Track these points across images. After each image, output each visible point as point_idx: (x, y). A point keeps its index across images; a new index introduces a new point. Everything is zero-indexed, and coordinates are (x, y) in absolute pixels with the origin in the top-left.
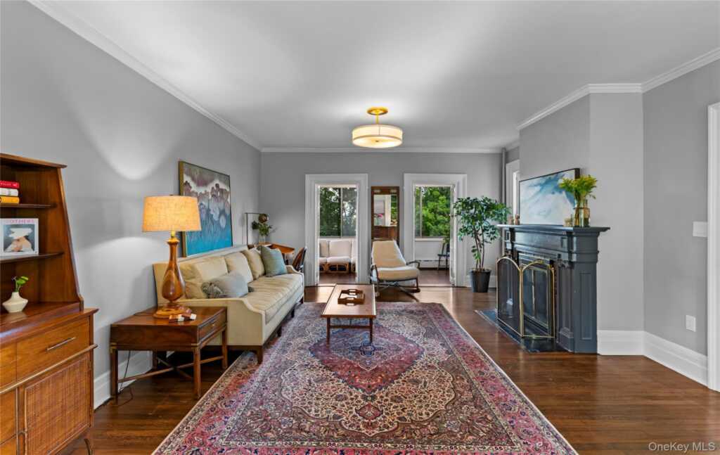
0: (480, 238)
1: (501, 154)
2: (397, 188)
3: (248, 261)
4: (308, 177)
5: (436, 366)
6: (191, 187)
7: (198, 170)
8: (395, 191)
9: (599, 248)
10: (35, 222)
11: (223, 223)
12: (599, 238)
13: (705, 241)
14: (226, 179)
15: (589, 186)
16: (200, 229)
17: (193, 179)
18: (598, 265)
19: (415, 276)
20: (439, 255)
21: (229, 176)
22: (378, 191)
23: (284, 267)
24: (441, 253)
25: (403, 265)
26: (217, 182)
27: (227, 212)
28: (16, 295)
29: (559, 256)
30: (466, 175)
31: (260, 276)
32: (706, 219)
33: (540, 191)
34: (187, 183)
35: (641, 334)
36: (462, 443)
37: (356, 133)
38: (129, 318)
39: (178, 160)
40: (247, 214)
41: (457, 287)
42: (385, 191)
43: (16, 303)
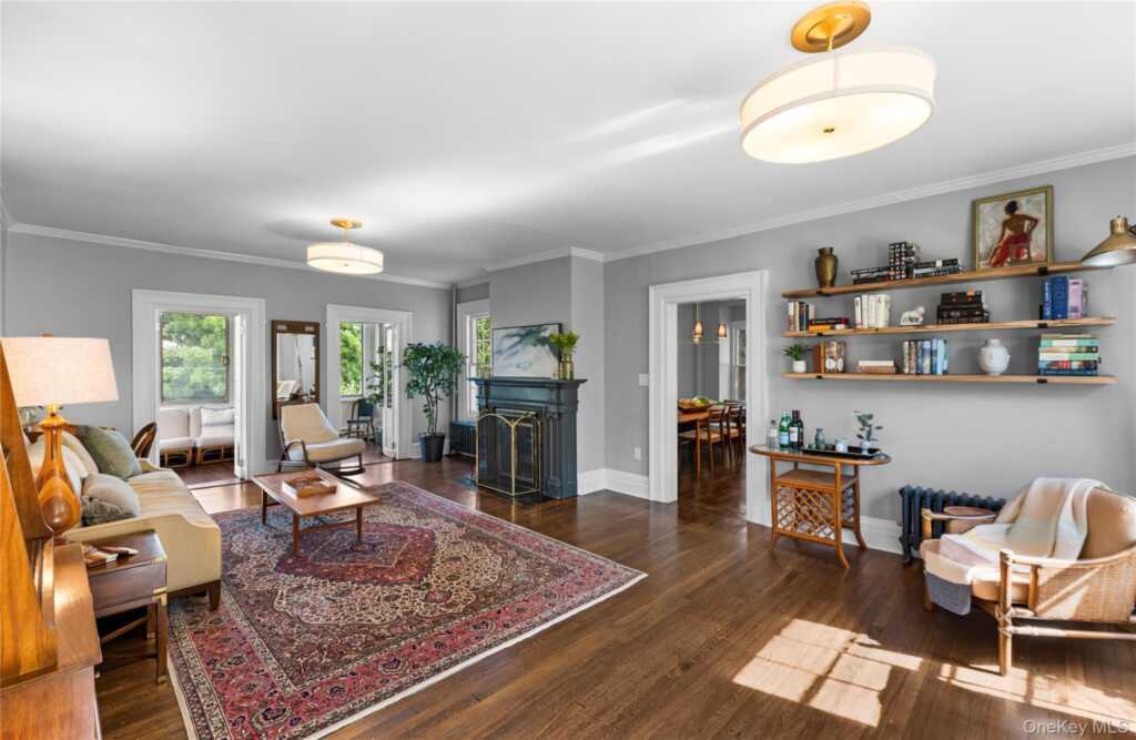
0: (433, 394)
1: (452, 291)
2: (316, 326)
5: (459, 540)
8: (311, 329)
9: (579, 398)
12: (579, 389)
13: (647, 388)
15: (572, 341)
16: (117, 398)
18: (578, 414)
19: (358, 450)
20: (349, 422)
22: (284, 328)
24: (350, 419)
25: (334, 439)
29: (546, 408)
30: (411, 313)
32: (647, 371)
33: (520, 342)
35: (603, 471)
36: (539, 585)
37: (316, 251)
41: (400, 460)
42: (296, 328)
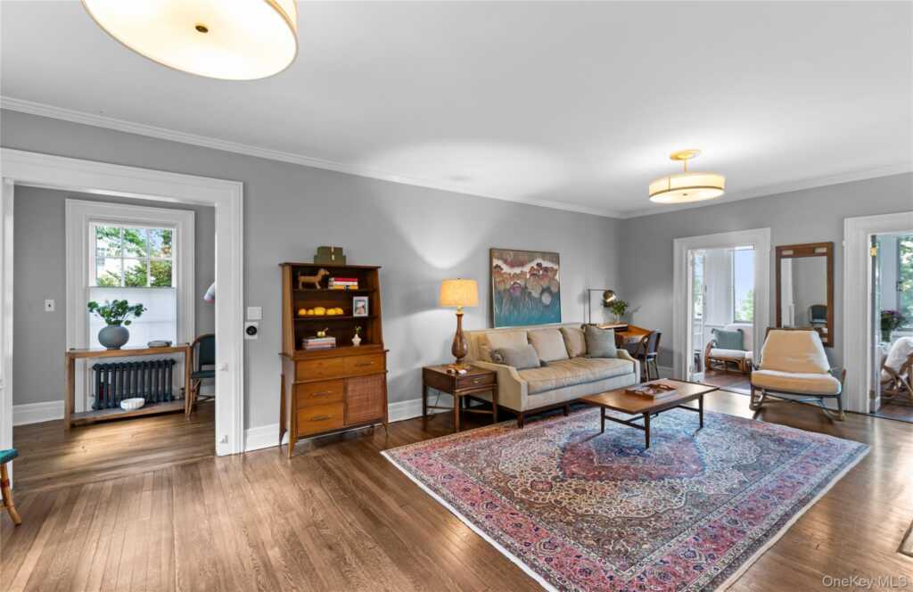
3: (564, 338)
4: (677, 242)
6: (502, 269)
7: (511, 253)
8: (824, 250)
10: (366, 298)
11: (546, 299)
14: (555, 258)
17: (506, 262)
21: (558, 254)
22: (791, 252)
23: (614, 350)
26: (539, 261)
27: (554, 289)
28: (356, 336)
31: (578, 356)
34: (497, 266)
37: (653, 188)
38: (437, 366)
39: (489, 248)
40: (589, 290)
42: (803, 251)
43: (357, 340)
